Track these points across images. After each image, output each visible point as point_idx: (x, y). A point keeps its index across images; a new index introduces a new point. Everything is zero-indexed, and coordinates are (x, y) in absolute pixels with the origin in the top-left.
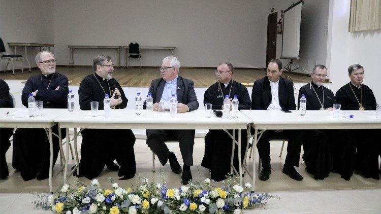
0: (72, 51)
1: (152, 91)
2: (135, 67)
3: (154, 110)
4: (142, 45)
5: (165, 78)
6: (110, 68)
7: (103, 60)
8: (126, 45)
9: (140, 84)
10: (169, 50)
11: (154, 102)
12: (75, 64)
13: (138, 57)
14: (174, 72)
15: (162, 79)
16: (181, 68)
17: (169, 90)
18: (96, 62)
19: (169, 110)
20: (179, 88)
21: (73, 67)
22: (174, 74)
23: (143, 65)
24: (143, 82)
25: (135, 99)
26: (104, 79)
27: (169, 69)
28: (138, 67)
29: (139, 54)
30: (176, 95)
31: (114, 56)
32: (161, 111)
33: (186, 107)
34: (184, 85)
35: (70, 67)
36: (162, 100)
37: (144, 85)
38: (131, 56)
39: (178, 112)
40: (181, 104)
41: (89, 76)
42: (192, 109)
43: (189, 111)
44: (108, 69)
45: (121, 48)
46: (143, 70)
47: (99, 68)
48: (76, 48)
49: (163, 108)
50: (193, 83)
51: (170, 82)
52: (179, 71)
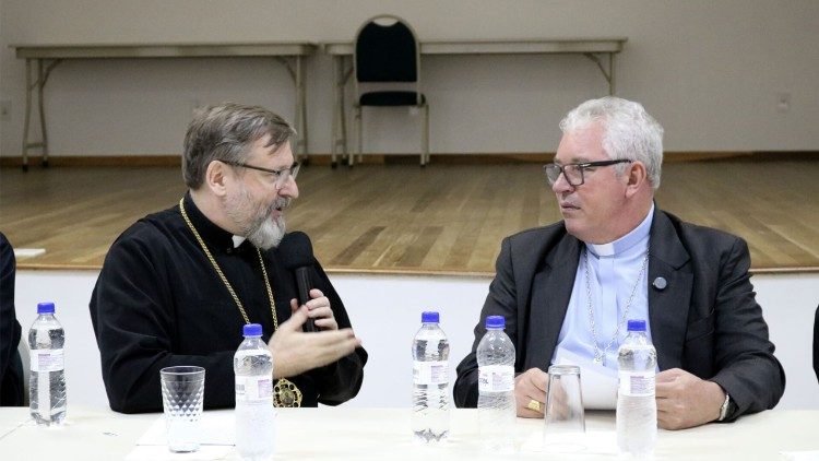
0: (35, 77)
1: (507, 299)
2: (392, 161)
3: (525, 413)
4: (429, 30)
5: (576, 224)
6: (279, 182)
7: (244, 137)
8: (344, 34)
9: (431, 260)
10: (589, 54)
11: (520, 368)
12: (56, 150)
13: (409, 99)
14: (631, 191)
15: (560, 232)
16: (672, 160)
17: (607, 296)
18: (206, 144)
19: (608, 413)
20: (660, 283)
21: (46, 164)
22: (626, 200)
23: (434, 150)
24: (444, 244)
25: (409, 349)
26: (237, 241)
27: (600, 173)
28: (410, 161)
29: (417, 87)
30: (648, 326)
31: (277, 97)
32: (565, 416)
33: (711, 393)
34: (691, 263)
35: (25, 168)
36: (562, 357)
37: (455, 266)
38: (367, 100)
39: (664, 425)
40: (681, 378)
41: (151, 220)
42: (743, 405)
43: (731, 418)
44: (265, 188)
45: (311, 51)
46: (438, 175)
47: (219, 180)
48: (59, 61)
49: (575, 402)
50: (743, 250)
51: (605, 249)
52: (657, 178)
